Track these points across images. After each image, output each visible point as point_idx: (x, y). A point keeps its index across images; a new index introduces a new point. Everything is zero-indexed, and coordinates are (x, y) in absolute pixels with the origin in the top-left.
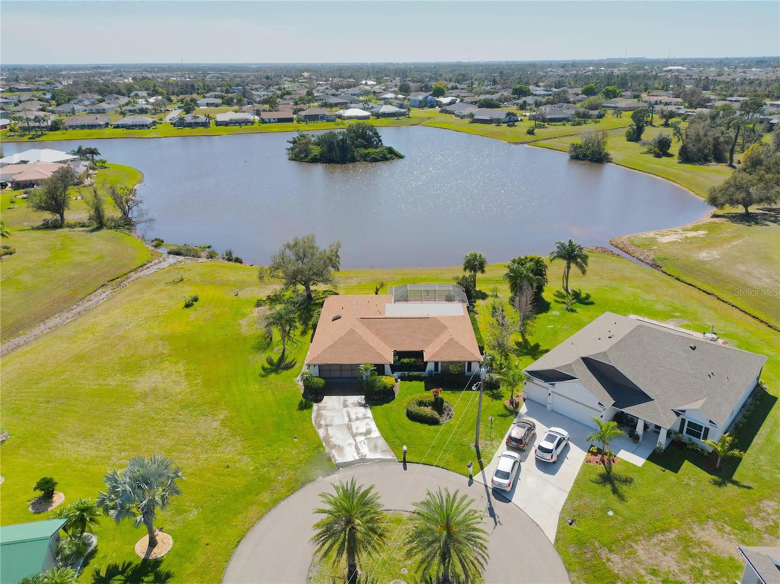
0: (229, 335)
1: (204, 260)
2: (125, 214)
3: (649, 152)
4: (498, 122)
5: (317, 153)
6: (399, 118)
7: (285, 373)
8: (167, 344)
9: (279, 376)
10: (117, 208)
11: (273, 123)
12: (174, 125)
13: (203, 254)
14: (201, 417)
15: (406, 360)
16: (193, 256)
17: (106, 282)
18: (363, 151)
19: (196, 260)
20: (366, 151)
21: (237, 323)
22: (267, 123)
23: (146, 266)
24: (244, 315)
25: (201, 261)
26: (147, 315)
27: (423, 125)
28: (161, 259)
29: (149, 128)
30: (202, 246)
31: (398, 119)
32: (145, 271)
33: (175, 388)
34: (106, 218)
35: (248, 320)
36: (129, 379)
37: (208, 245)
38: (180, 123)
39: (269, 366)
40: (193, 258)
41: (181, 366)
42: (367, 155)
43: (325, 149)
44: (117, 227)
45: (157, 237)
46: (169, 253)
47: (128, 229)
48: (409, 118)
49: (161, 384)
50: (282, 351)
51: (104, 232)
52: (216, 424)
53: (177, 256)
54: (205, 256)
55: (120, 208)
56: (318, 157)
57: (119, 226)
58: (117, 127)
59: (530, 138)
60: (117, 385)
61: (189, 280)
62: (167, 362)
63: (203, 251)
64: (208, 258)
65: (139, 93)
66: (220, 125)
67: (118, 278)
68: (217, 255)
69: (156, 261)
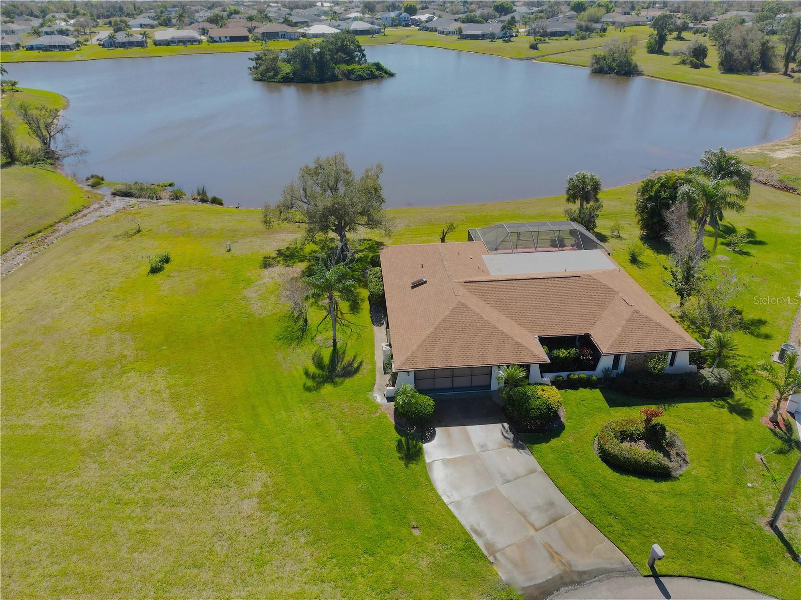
0: (234, 317)
1: (168, 202)
2: (45, 142)
3: (684, 62)
4: (492, 37)
5: (289, 71)
6: (374, 36)
7: (348, 382)
8: (129, 337)
9: (339, 389)
10: (34, 136)
11: (224, 42)
12: (103, 45)
13: (165, 194)
14: (215, 491)
15: (562, 353)
16: (149, 197)
17: (21, 239)
18: (345, 67)
19: (155, 203)
20: (350, 68)
21: (241, 296)
22: (218, 42)
23: (82, 213)
24: (249, 282)
25: (164, 204)
26: (89, 289)
27: (403, 43)
28: (103, 203)
29: (71, 49)
30: (161, 184)
31: (372, 37)
32: (80, 220)
33: (156, 426)
34: (18, 150)
35: (257, 291)
36: (65, 411)
37: (170, 182)
38: (110, 43)
39: (317, 372)
40: (150, 200)
41: (159, 379)
42: (351, 72)
43: (299, 66)
44: (34, 160)
45: (94, 173)
46: (114, 194)
47: (51, 164)
48: (385, 35)
49: (128, 418)
50: (331, 342)
51: (16, 169)
52: (249, 506)
53: (126, 198)
54: (167, 196)
55: (37, 135)
56: (291, 75)
57: (38, 160)
58: (31, 48)
59: (533, 53)
60: (43, 428)
61: (151, 230)
62: (133, 374)
63: (163, 190)
64: (172, 199)
65: (57, 15)
66: (160, 44)
67: (39, 232)
68: (185, 194)
69: (96, 206)
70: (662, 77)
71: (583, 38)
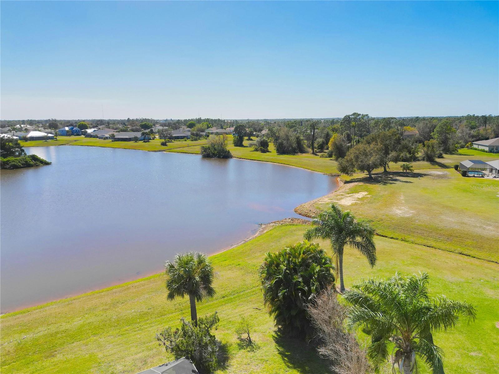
3: (256, 150)
4: (136, 140)
20: (5, 160)
31: (46, 141)
42: (6, 163)
48: (56, 140)
59: (164, 148)
70: (246, 158)
71: (196, 140)
